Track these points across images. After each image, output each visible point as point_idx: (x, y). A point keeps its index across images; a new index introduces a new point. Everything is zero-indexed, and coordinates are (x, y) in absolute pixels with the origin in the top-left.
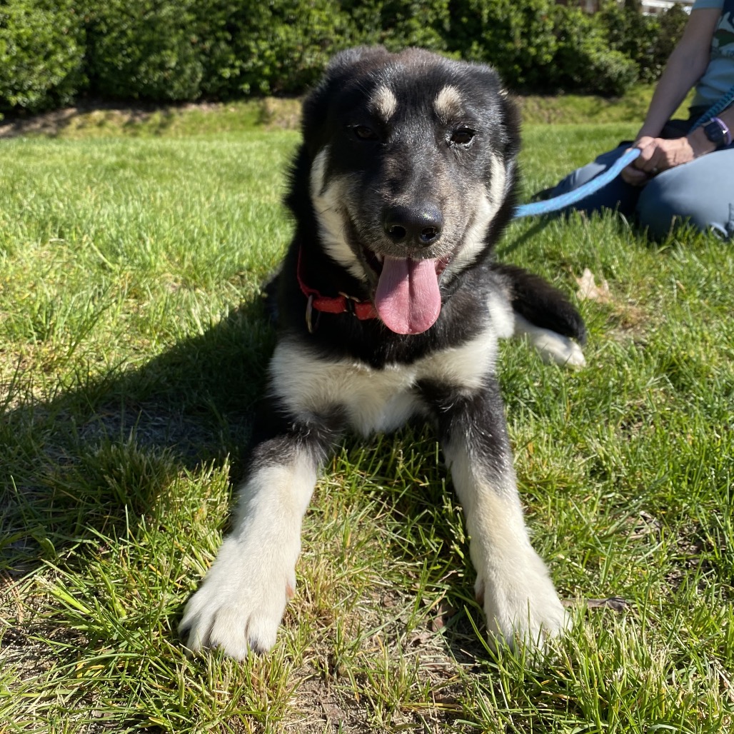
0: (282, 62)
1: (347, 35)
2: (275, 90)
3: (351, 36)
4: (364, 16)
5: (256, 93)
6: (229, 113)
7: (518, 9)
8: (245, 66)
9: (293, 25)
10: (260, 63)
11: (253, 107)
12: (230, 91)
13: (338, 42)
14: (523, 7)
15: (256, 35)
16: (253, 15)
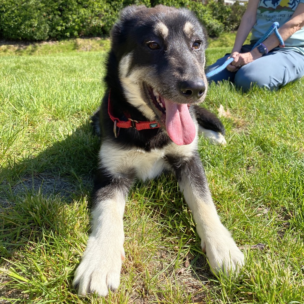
0: (83, 24)
1: (110, 13)
2: (80, 35)
3: (111, 13)
4: (116, 5)
5: (72, 36)
6: (61, 45)
7: (178, 3)
8: (67, 25)
9: (87, 8)
10: (74, 24)
11: (71, 42)
12: (61, 36)
13: (106, 15)
14: (179, 2)
15: (71, 12)
16: (69, 4)
